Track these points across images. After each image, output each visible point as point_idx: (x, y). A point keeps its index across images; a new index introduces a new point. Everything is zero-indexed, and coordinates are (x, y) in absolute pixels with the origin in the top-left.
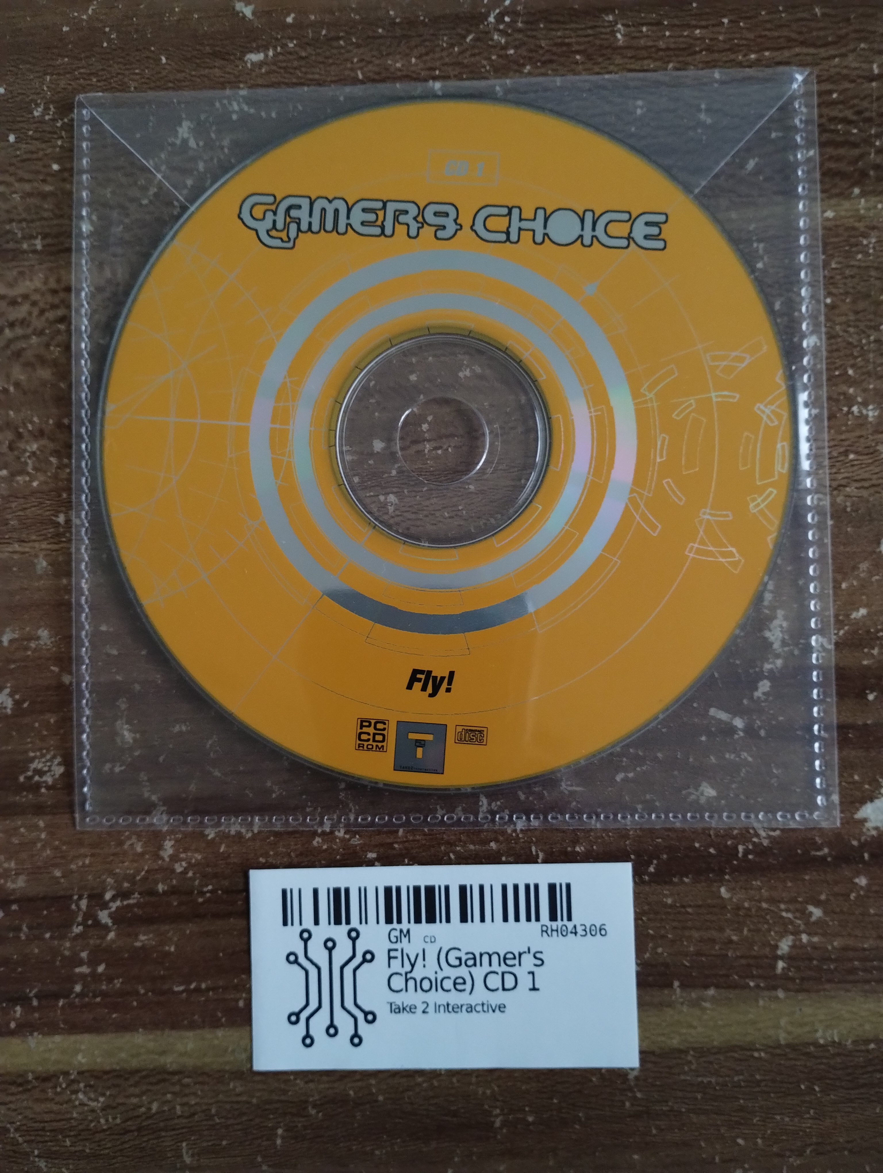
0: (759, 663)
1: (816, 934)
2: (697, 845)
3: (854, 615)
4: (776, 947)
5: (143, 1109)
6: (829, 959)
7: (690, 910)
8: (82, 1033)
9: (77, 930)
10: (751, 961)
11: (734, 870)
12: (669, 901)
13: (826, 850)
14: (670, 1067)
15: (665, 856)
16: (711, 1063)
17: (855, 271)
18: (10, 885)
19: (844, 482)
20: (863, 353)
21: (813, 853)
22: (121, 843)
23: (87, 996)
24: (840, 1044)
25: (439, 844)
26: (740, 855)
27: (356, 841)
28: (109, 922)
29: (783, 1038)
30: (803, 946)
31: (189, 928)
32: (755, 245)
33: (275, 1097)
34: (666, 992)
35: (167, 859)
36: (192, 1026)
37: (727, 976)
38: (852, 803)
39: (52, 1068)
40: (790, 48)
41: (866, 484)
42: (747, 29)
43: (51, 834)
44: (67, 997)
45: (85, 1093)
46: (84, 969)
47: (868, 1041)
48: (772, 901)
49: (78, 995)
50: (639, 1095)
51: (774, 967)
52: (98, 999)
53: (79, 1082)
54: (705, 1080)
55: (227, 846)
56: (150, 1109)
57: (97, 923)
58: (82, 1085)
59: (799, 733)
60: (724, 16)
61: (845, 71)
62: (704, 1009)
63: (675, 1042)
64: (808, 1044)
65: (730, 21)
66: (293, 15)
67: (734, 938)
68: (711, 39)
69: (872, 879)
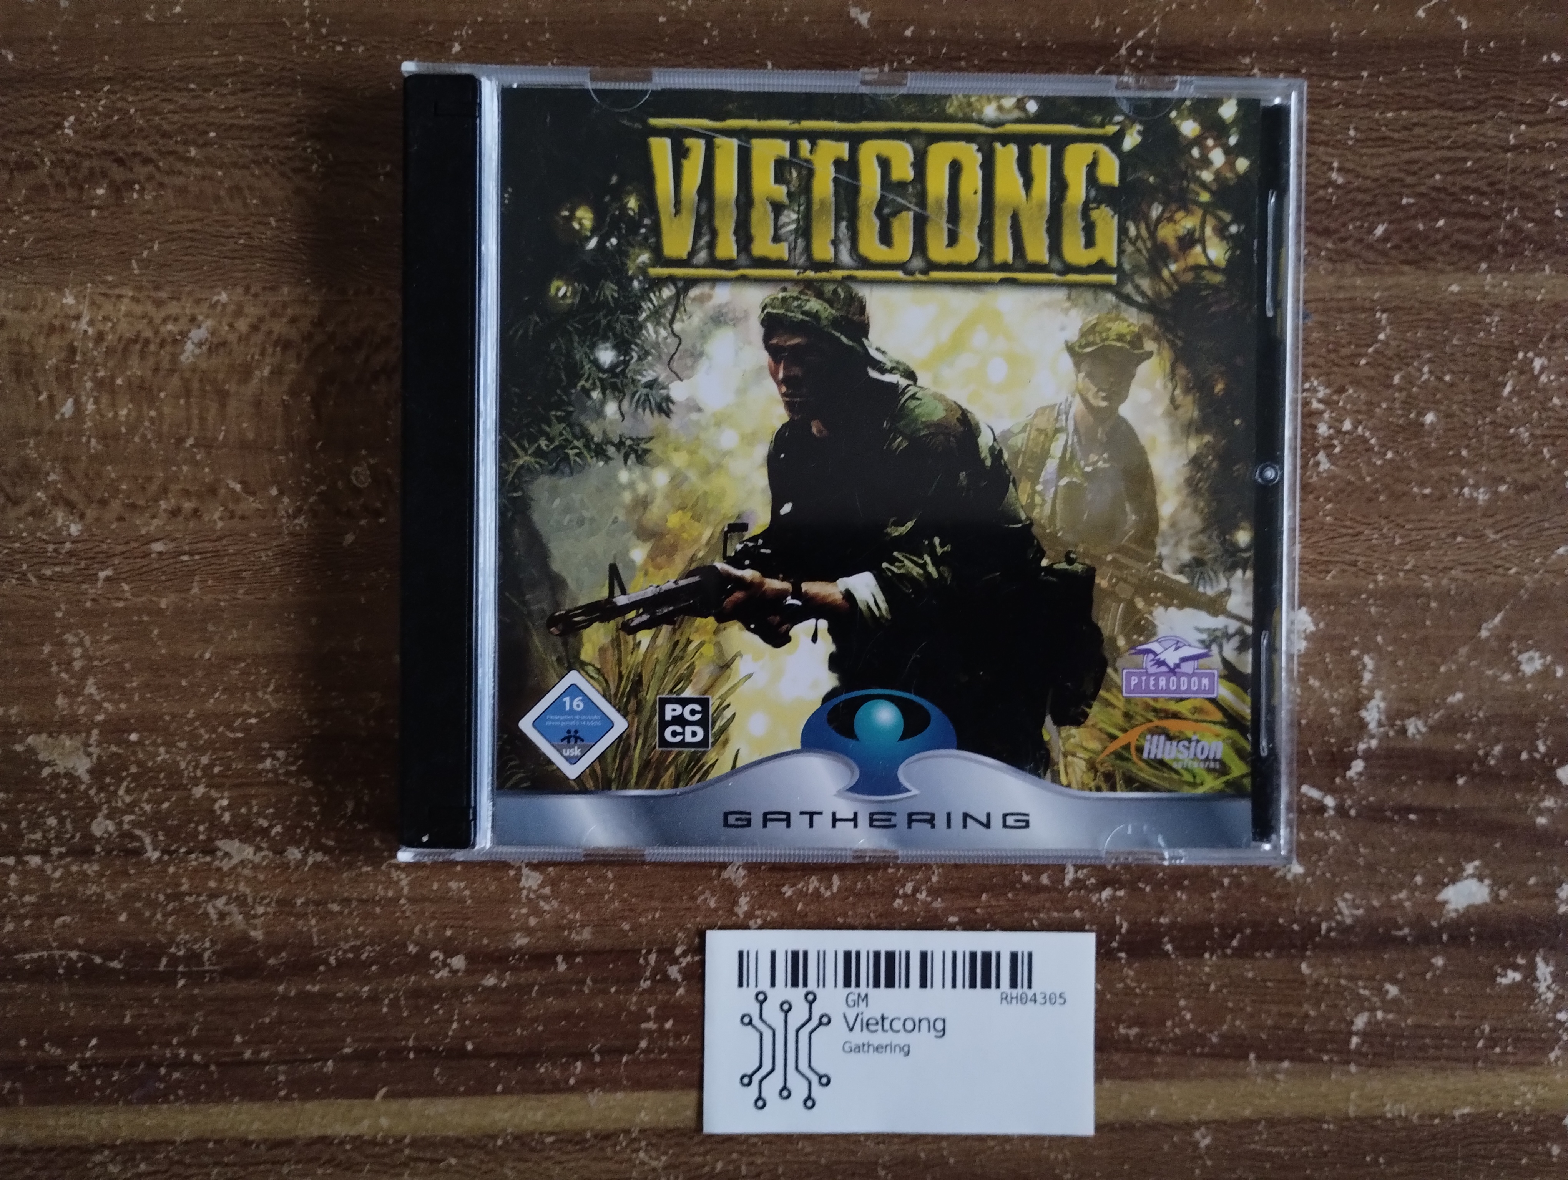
0: (1353, 743)
1: (1390, 1011)
2: (1281, 921)
3: (1451, 699)
4: (1352, 1023)
5: (707, 1169)
6: (1402, 1037)
7: (1270, 984)
8: (646, 1090)
9: (645, 984)
10: (1327, 1036)
11: (1316, 947)
12: (1250, 975)
13: (1406, 931)
14: (1240, 1137)
15: (1248, 931)
16: (1280, 1133)
17: (1476, 349)
18: (575, 937)
19: (1449, 565)
20: (1478, 436)
21: (1393, 932)
22: (694, 898)
23: (653, 1053)
24: (1406, 1118)
25: (1023, 911)
26: (1323, 932)
27: (938, 904)
28: (679, 978)
29: (1352, 1111)
30: (1378, 1023)
32: (1378, 315)
33: (843, 1158)
34: (1242, 1063)
35: (741, 916)
37: (1302, 1049)
38: (1435, 885)
39: (612, 1126)
40: (1427, 109)
41: (1472, 568)
42: (1387, 85)
43: (620, 886)
44: (631, 1052)
45: (646, 1151)
46: (651, 1025)
47: (1433, 1117)
48: (1349, 977)
49: (643, 1051)
50: (1209, 1163)
51: (1348, 1042)
52: (664, 1056)
53: (640, 1141)
54: (1275, 1150)
55: (806, 905)
56: (713, 1169)
57: (666, 978)
58: (643, 1144)
59: (1388, 814)
60: (1364, 69)
61: (1481, 139)
62: (1277, 1082)
63: (1247, 1112)
64: (1375, 1118)
65: (1370, 76)
66: (912, 28)
67: (1312, 1013)
68: (1350, 93)
69: (1448, 959)
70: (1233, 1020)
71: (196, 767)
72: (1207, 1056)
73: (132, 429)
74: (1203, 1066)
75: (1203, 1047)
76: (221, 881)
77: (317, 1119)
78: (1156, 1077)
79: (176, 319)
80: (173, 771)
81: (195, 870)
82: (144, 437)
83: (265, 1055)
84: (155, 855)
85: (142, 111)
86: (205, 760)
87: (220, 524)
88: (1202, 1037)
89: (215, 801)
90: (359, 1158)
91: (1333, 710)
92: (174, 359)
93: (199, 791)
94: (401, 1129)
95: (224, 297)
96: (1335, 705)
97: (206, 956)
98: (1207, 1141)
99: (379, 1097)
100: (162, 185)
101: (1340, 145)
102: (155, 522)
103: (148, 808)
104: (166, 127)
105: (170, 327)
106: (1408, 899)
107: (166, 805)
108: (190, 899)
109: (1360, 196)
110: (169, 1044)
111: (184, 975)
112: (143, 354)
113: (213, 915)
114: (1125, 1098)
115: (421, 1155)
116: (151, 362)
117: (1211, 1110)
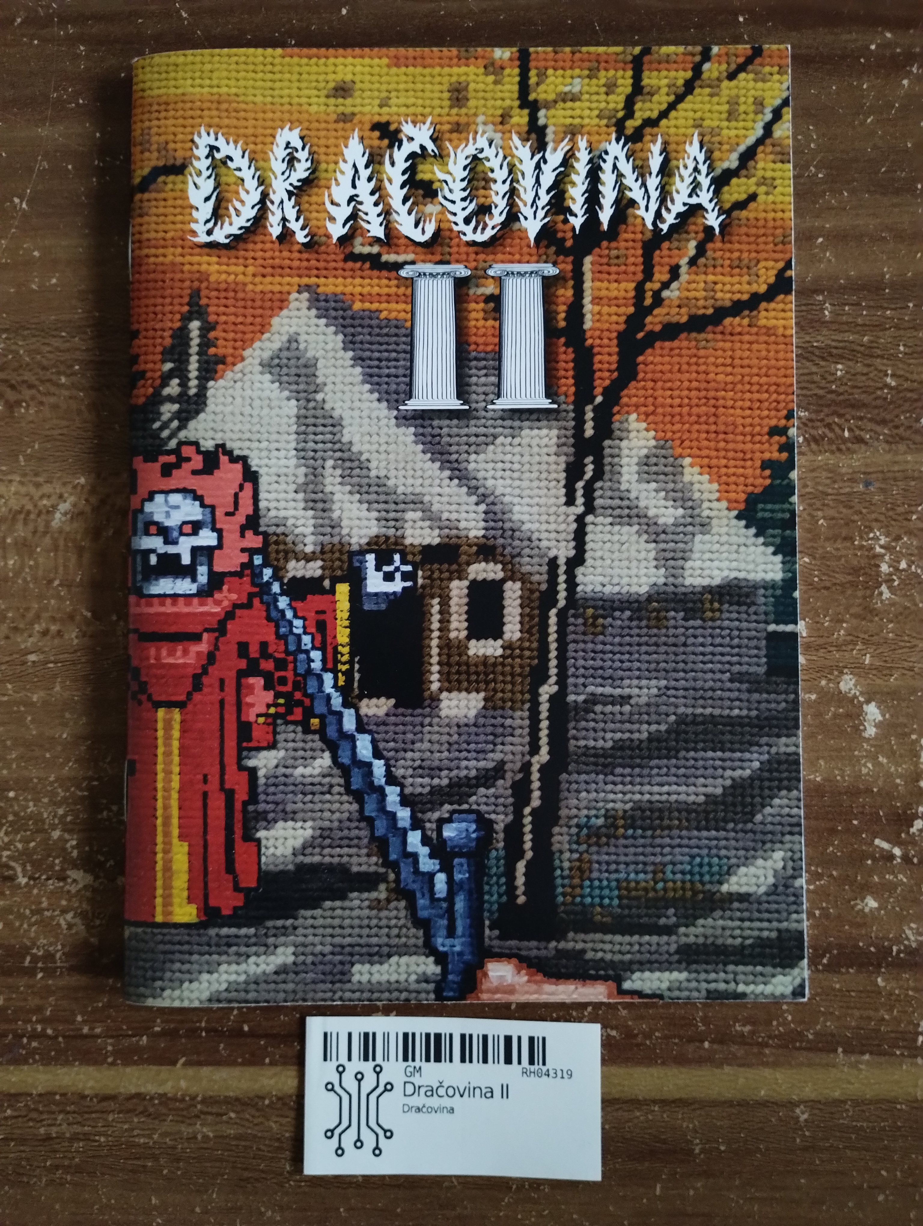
70: (825, 1021)
71: (55, 816)
72: (804, 1049)
73: (17, 574)
74: (802, 1057)
75: (801, 1042)
76: (69, 900)
77: (134, 1080)
78: (766, 1064)
79: (49, 497)
80: (38, 819)
81: (52, 892)
82: (25, 580)
83: (98, 1030)
84: (23, 881)
85: (29, 352)
86: (61, 812)
87: (76, 641)
88: (800, 1034)
89: (67, 841)
90: (164, 1110)
91: (898, 781)
92: (47, 524)
93: (56, 834)
94: (194, 1090)
95: (82, 480)
96: (900, 776)
97: (58, 955)
98: (805, 1116)
99: (179, 1065)
100: (42, 403)
101: (892, 357)
102: (31, 640)
103: (20, 846)
104: (45, 362)
105: (45, 502)
107: (32, 844)
108: (47, 914)
109: (909, 395)
110: (30, 1021)
111: (42, 970)
112: (26, 522)
113: (64, 926)
114: (741, 1081)
115: (210, 1110)
116: (31, 527)
117: (809, 1092)
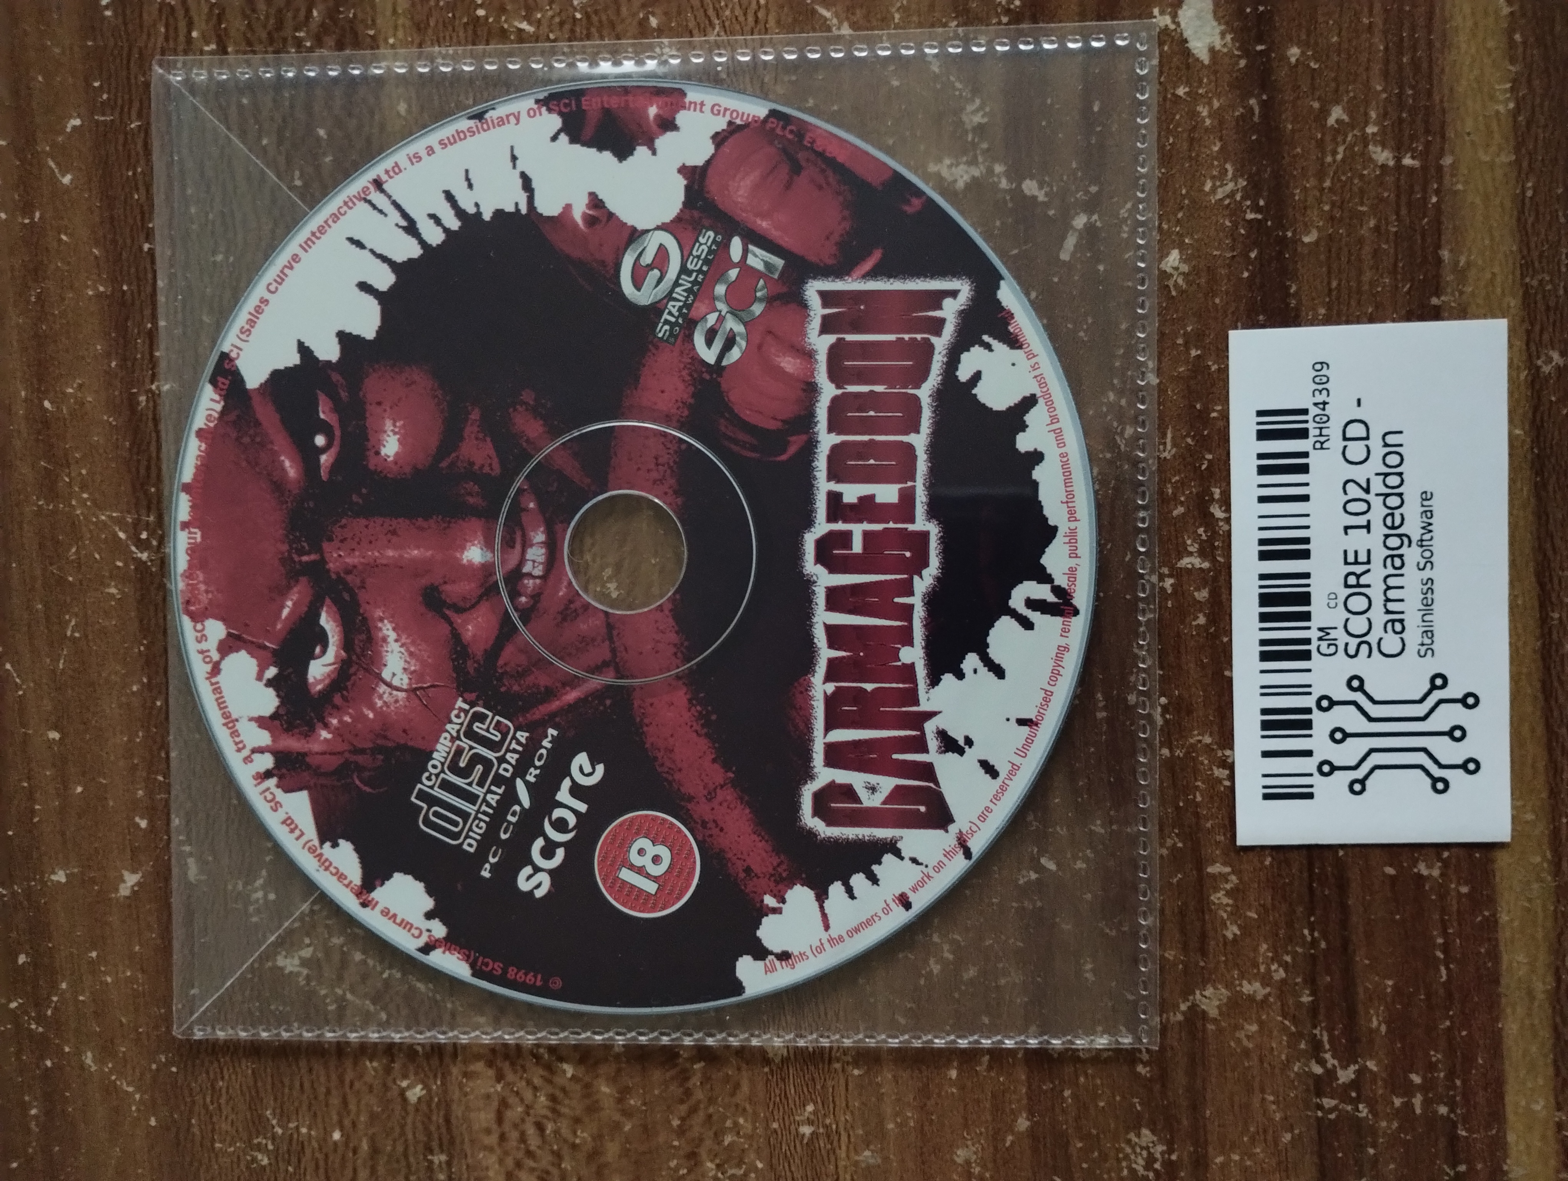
0: (1000, 195)
1: (1366, 114)
2: (1246, 275)
4: (1384, 167)
6: (1400, 95)
7: (1334, 284)
8: (1504, 1105)
9: (1363, 1111)
10: (1404, 199)
11: (1280, 225)
13: (1253, 102)
14: (1548, 308)
16: (1541, 256)
21: (1256, 119)
22: (1246, 1053)
23: (1454, 1096)
24: (1514, 81)
26: (1259, 217)
28: (1353, 1068)
29: (1506, 157)
30: (1383, 131)
31: (1362, 959)
35: (1268, 990)
36: (1494, 955)
37: (1424, 233)
38: (1188, 67)
39: (1553, 1145)
42: (156, 217)
43: (1233, 1147)
44: (1454, 1125)
46: (1417, 1101)
47: (1512, 44)
48: (1321, 175)
49: (1452, 1110)
51: (1411, 170)
52: (1458, 1083)
55: (1250, 909)
57: (1355, 1084)
59: (1094, 140)
60: (141, 248)
62: (1468, 264)
64: (1516, 125)
65: (147, 240)
66: (137, 819)
67: (1372, 223)
68: (171, 265)
69: (1291, 41)
106: (1210, 103)
